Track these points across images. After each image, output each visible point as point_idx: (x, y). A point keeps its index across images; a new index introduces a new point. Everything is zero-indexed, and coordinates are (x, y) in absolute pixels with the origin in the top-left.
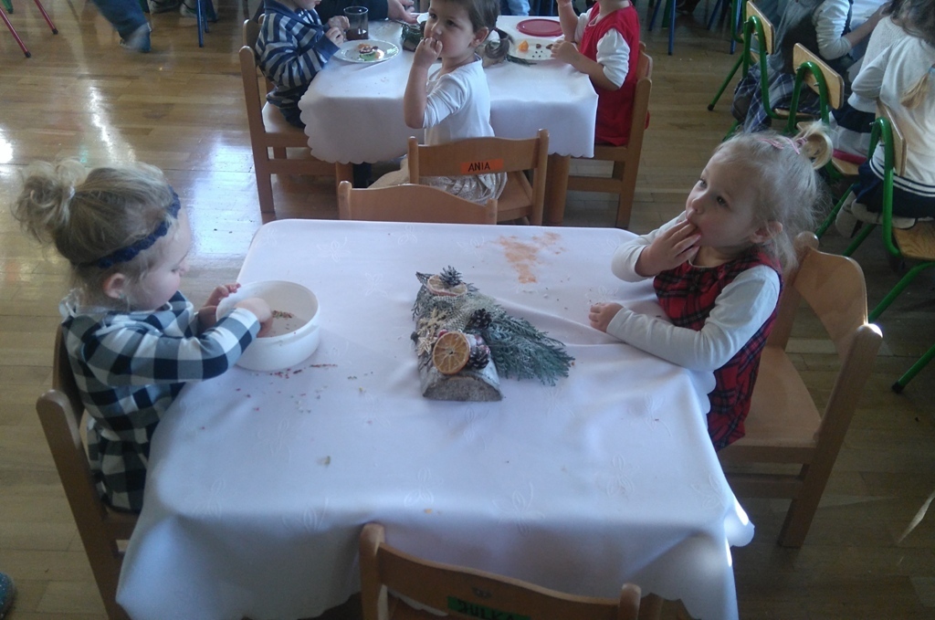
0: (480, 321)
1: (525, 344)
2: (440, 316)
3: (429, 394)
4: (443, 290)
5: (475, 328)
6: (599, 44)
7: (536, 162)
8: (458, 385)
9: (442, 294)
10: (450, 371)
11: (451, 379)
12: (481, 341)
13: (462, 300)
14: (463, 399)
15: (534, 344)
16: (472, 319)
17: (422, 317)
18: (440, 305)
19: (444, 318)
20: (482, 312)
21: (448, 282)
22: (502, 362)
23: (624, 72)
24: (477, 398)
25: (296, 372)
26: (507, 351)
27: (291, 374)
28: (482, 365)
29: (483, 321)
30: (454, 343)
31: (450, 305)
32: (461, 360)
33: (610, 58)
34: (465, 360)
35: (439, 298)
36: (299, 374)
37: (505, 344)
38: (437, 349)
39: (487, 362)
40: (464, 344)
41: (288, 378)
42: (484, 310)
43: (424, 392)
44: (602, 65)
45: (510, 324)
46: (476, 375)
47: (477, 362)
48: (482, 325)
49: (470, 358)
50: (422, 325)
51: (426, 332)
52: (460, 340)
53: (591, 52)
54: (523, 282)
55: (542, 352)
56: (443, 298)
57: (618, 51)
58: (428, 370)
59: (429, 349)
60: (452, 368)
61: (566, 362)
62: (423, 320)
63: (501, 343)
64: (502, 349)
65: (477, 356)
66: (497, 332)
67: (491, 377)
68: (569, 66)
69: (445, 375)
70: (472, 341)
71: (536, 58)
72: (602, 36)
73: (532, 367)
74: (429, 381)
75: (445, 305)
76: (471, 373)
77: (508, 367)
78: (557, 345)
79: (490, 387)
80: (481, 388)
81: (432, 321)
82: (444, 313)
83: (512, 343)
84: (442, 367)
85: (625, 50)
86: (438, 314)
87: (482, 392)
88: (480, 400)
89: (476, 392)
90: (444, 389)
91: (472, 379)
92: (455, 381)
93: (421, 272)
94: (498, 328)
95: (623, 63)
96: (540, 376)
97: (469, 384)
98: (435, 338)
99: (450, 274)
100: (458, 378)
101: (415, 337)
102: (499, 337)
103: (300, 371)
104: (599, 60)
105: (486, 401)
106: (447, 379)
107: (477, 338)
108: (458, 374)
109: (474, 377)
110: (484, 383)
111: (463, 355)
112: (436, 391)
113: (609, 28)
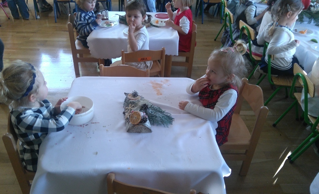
0: (144, 108)
1: (159, 115)
2: (132, 106)
3: (129, 131)
4: (133, 98)
5: (143, 110)
6: (180, 21)
7: (162, 58)
8: (138, 128)
9: (132, 99)
10: (135, 124)
11: (136, 126)
12: (145, 114)
13: (139, 101)
14: (139, 132)
15: (161, 114)
16: (142, 107)
17: (126, 107)
18: (132, 103)
19: (133, 107)
20: (145, 105)
21: (134, 95)
22: (152, 120)
23: (188, 29)
24: (144, 132)
25: (86, 125)
26: (153, 117)
27: (85, 126)
28: (145, 121)
29: (145, 108)
30: (136, 115)
31: (135, 103)
32: (139, 120)
33: (184, 25)
34: (140, 120)
35: (131, 101)
36: (87, 126)
37: (153, 115)
38: (131, 117)
39: (147, 120)
40: (140, 115)
41: (83, 127)
42: (146, 104)
43: (127, 130)
44: (181, 27)
45: (154, 108)
46: (143, 124)
47: (144, 121)
48: (145, 109)
50: (126, 109)
51: (127, 111)
52: (138, 114)
53: (178, 23)
54: (158, 95)
55: (164, 117)
56: (133, 101)
57: (186, 23)
58: (128, 124)
59: (129, 117)
60: (136, 122)
61: (172, 120)
62: (127, 108)
63: (151, 114)
65: (144, 119)
66: (150, 111)
67: (148, 125)
68: (171, 28)
69: (134, 125)
70: (142, 114)
71: (161, 25)
72: (181, 18)
73: (161, 121)
74: (129, 127)
75: (133, 103)
77: (154, 122)
78: (169, 115)
79: (148, 128)
80: (145, 129)
81: (130, 108)
82: (133, 105)
83: (155, 114)
84: (133, 122)
85: (188, 22)
87: (145, 130)
88: (145, 132)
89: (144, 130)
90: (133, 129)
93: (126, 92)
95: (188, 26)
96: (163, 125)
97: (141, 128)
98: (131, 113)
99: (135, 93)
100: (138, 126)
101: (124, 113)
102: (150, 112)
103: (88, 125)
104: (180, 26)
105: (147, 133)
107: (143, 113)
108: (138, 124)
109: (143, 125)
110: (146, 127)
111: (139, 118)
112: (131, 130)
113: (183, 16)
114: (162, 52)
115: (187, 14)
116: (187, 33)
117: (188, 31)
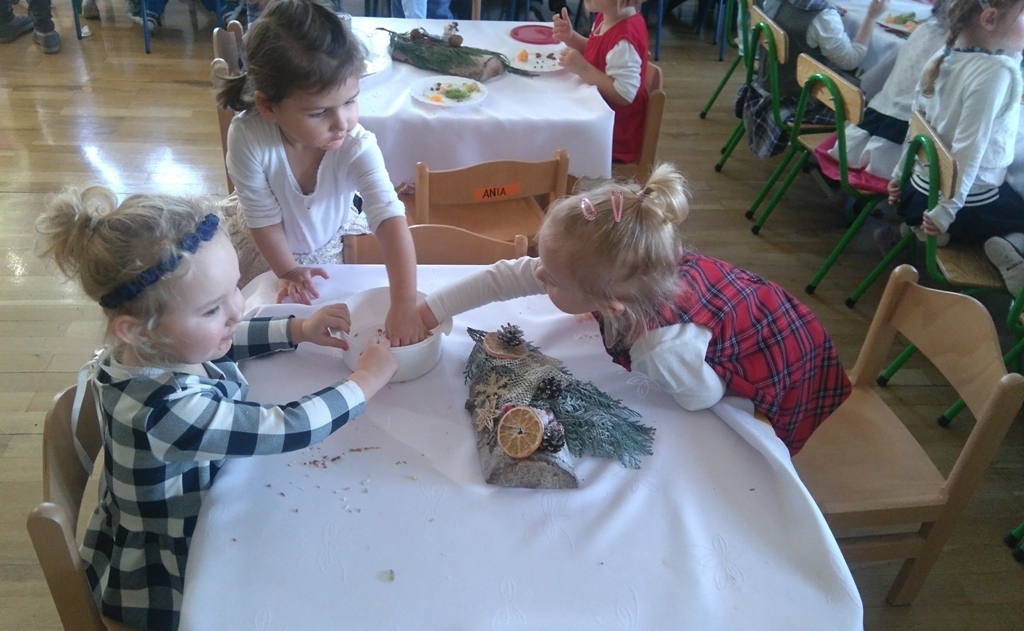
0: (549, 392)
1: (599, 417)
2: (501, 383)
3: (492, 479)
4: (500, 352)
5: (542, 399)
6: (609, 56)
8: (528, 471)
9: (501, 357)
10: (520, 455)
11: (521, 464)
12: (552, 417)
13: (525, 365)
14: (534, 485)
15: (609, 416)
16: (539, 388)
17: (477, 383)
18: (500, 370)
19: (505, 386)
20: (551, 381)
21: (508, 342)
22: (576, 439)
23: (635, 87)
24: (550, 485)
25: (334, 460)
26: (580, 425)
27: (328, 463)
28: (556, 449)
29: (553, 392)
30: (523, 421)
31: (511, 371)
32: (534, 443)
33: (621, 71)
34: (537, 443)
35: (497, 363)
36: (338, 461)
37: (578, 418)
38: (503, 427)
39: (563, 445)
40: (537, 423)
42: (553, 378)
43: (488, 477)
44: (612, 78)
45: (580, 392)
46: (550, 458)
47: (552, 445)
48: (552, 397)
49: (543, 439)
50: (479, 393)
51: (484, 402)
52: (531, 418)
53: (600, 64)
55: (620, 426)
56: (505, 362)
57: (630, 64)
58: (491, 451)
59: (491, 424)
60: (521, 450)
62: (480, 388)
63: (573, 417)
64: (575, 424)
65: (551, 437)
66: (569, 404)
67: (566, 460)
69: (513, 459)
70: (544, 418)
72: (612, 47)
73: (612, 444)
74: (493, 464)
75: (506, 370)
76: (543, 456)
77: (583, 445)
79: (565, 472)
80: (555, 475)
81: (492, 389)
82: (505, 380)
83: (587, 416)
84: (510, 449)
85: (636, 62)
86: (497, 382)
87: (556, 478)
88: (554, 487)
89: (549, 478)
90: (511, 476)
91: (545, 464)
92: (526, 466)
93: (473, 328)
94: (569, 399)
95: (636, 77)
96: (620, 457)
97: (541, 470)
98: (498, 412)
99: (510, 333)
100: (529, 463)
101: (470, 407)
102: (570, 409)
103: (338, 458)
104: (609, 72)
105: (560, 488)
106: (517, 464)
107: (548, 413)
108: (529, 458)
109: (548, 462)
110: (558, 467)
111: (535, 436)
112: (502, 477)
113: (620, 40)
115: (633, 35)
116: (631, 101)
117: (634, 92)
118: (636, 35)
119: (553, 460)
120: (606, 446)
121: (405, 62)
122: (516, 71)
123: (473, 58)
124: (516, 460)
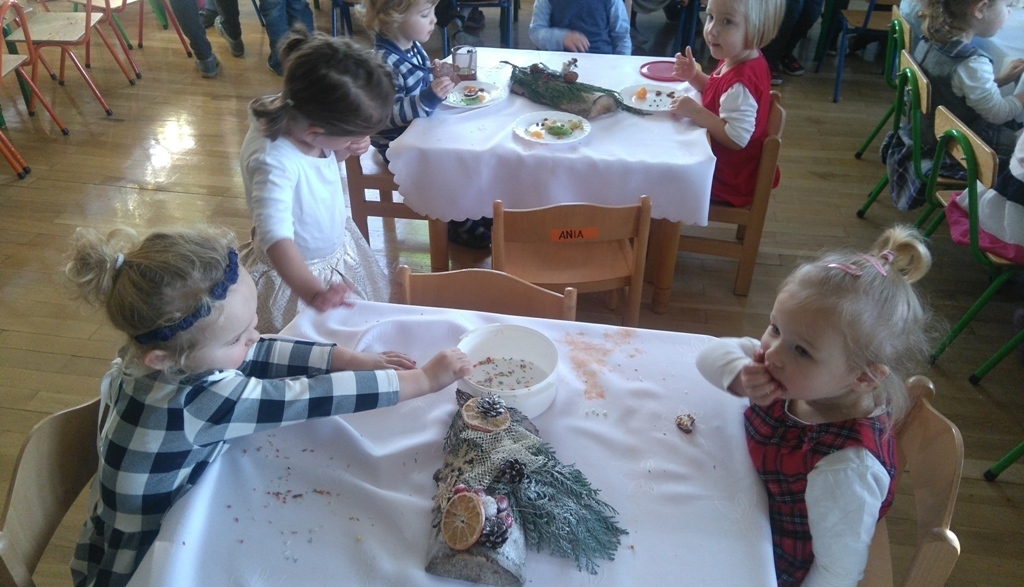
0: (510, 476)
1: (566, 510)
2: (468, 458)
3: (432, 567)
4: (478, 423)
6: (722, 99)
7: (637, 231)
8: (466, 565)
9: (475, 428)
10: (458, 547)
11: (458, 557)
12: (504, 505)
13: (497, 439)
14: (474, 579)
15: (576, 510)
16: (501, 470)
17: (449, 454)
18: (471, 442)
19: (471, 462)
20: (513, 464)
21: (485, 412)
22: (534, 531)
23: (749, 131)
24: (491, 581)
26: (541, 517)
28: (500, 541)
29: (513, 477)
30: (467, 509)
32: (472, 536)
33: (734, 115)
34: (475, 537)
35: (470, 434)
40: (478, 514)
42: (517, 460)
43: (427, 562)
44: (724, 121)
45: (552, 475)
46: (491, 555)
48: (511, 482)
49: (482, 533)
52: (474, 506)
53: (712, 105)
54: (589, 398)
55: (586, 521)
56: (476, 434)
57: (742, 108)
58: (436, 536)
59: (444, 504)
60: (461, 541)
61: (616, 537)
62: (449, 459)
63: (534, 506)
65: (492, 533)
66: (532, 489)
67: (514, 555)
69: (451, 549)
70: (489, 506)
72: (726, 91)
74: (435, 550)
76: (482, 551)
77: (540, 537)
78: (608, 513)
79: (507, 571)
80: (496, 572)
82: (472, 455)
83: (549, 507)
84: (450, 538)
85: (752, 106)
87: (496, 575)
88: (496, 583)
89: (489, 575)
90: (449, 566)
91: (484, 560)
92: (463, 560)
93: (462, 390)
94: (533, 484)
95: (749, 122)
96: (577, 559)
97: (479, 565)
99: (489, 403)
100: (467, 557)
102: (533, 496)
104: (722, 115)
105: (504, 585)
106: (454, 556)
107: (499, 501)
108: (468, 551)
109: (488, 558)
110: (499, 566)
111: (475, 529)
112: (439, 567)
113: (734, 83)
114: (640, 212)
115: (749, 77)
116: (744, 146)
117: (748, 137)
118: (754, 78)
119: (494, 556)
120: (564, 543)
121: (522, 95)
122: (629, 109)
123: (584, 94)
124: (454, 553)
